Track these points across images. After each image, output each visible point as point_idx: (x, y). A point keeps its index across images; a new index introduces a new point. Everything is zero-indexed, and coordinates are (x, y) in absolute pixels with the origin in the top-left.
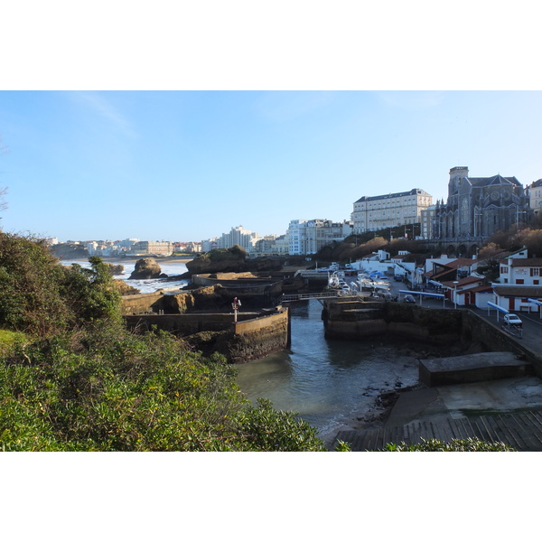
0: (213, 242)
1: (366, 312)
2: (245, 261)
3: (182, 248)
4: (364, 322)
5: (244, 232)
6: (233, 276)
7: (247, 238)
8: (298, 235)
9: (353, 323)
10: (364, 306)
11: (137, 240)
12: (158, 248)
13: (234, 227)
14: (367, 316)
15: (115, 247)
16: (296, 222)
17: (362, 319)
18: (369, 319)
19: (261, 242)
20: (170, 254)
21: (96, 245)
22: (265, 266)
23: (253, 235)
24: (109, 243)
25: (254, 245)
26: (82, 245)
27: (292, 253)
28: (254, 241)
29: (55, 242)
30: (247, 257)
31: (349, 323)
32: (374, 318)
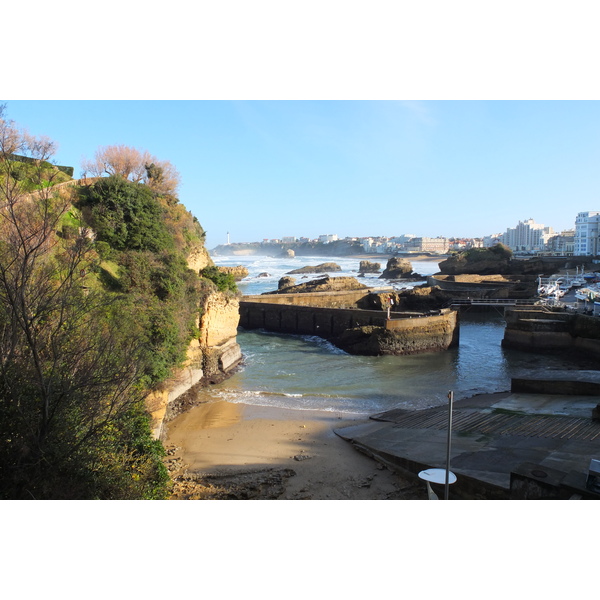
0: (495, 239)
1: (546, 324)
2: (509, 262)
3: (460, 245)
4: (542, 333)
5: (534, 226)
6: (477, 279)
7: (537, 233)
8: (586, 231)
9: (529, 334)
10: (548, 316)
11: (412, 236)
12: (432, 245)
13: (522, 221)
14: (547, 327)
15: (389, 244)
16: (585, 215)
17: (540, 330)
18: (550, 331)
19: (555, 238)
20: (446, 251)
21: (371, 241)
22: (534, 268)
23: (547, 230)
24: (385, 240)
25: (546, 242)
26: (358, 242)
27: (577, 253)
28: (546, 238)
29: (335, 238)
30: (513, 257)
31: (523, 333)
32: (556, 331)
